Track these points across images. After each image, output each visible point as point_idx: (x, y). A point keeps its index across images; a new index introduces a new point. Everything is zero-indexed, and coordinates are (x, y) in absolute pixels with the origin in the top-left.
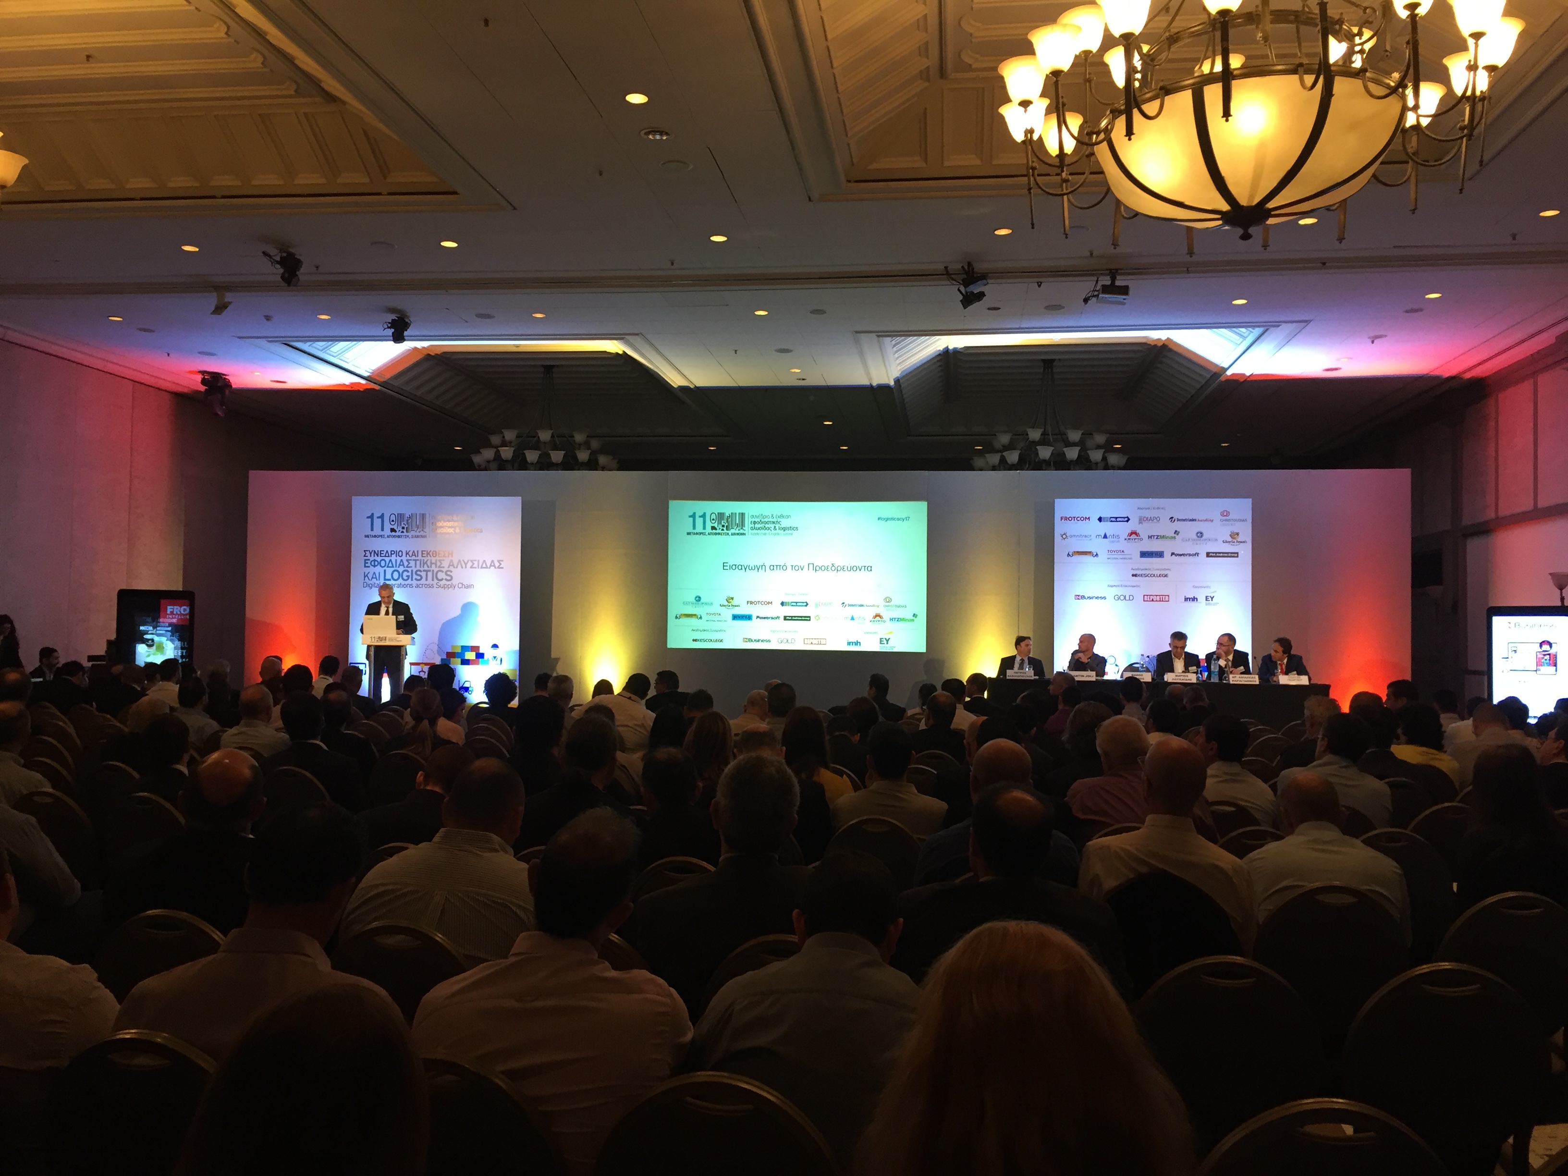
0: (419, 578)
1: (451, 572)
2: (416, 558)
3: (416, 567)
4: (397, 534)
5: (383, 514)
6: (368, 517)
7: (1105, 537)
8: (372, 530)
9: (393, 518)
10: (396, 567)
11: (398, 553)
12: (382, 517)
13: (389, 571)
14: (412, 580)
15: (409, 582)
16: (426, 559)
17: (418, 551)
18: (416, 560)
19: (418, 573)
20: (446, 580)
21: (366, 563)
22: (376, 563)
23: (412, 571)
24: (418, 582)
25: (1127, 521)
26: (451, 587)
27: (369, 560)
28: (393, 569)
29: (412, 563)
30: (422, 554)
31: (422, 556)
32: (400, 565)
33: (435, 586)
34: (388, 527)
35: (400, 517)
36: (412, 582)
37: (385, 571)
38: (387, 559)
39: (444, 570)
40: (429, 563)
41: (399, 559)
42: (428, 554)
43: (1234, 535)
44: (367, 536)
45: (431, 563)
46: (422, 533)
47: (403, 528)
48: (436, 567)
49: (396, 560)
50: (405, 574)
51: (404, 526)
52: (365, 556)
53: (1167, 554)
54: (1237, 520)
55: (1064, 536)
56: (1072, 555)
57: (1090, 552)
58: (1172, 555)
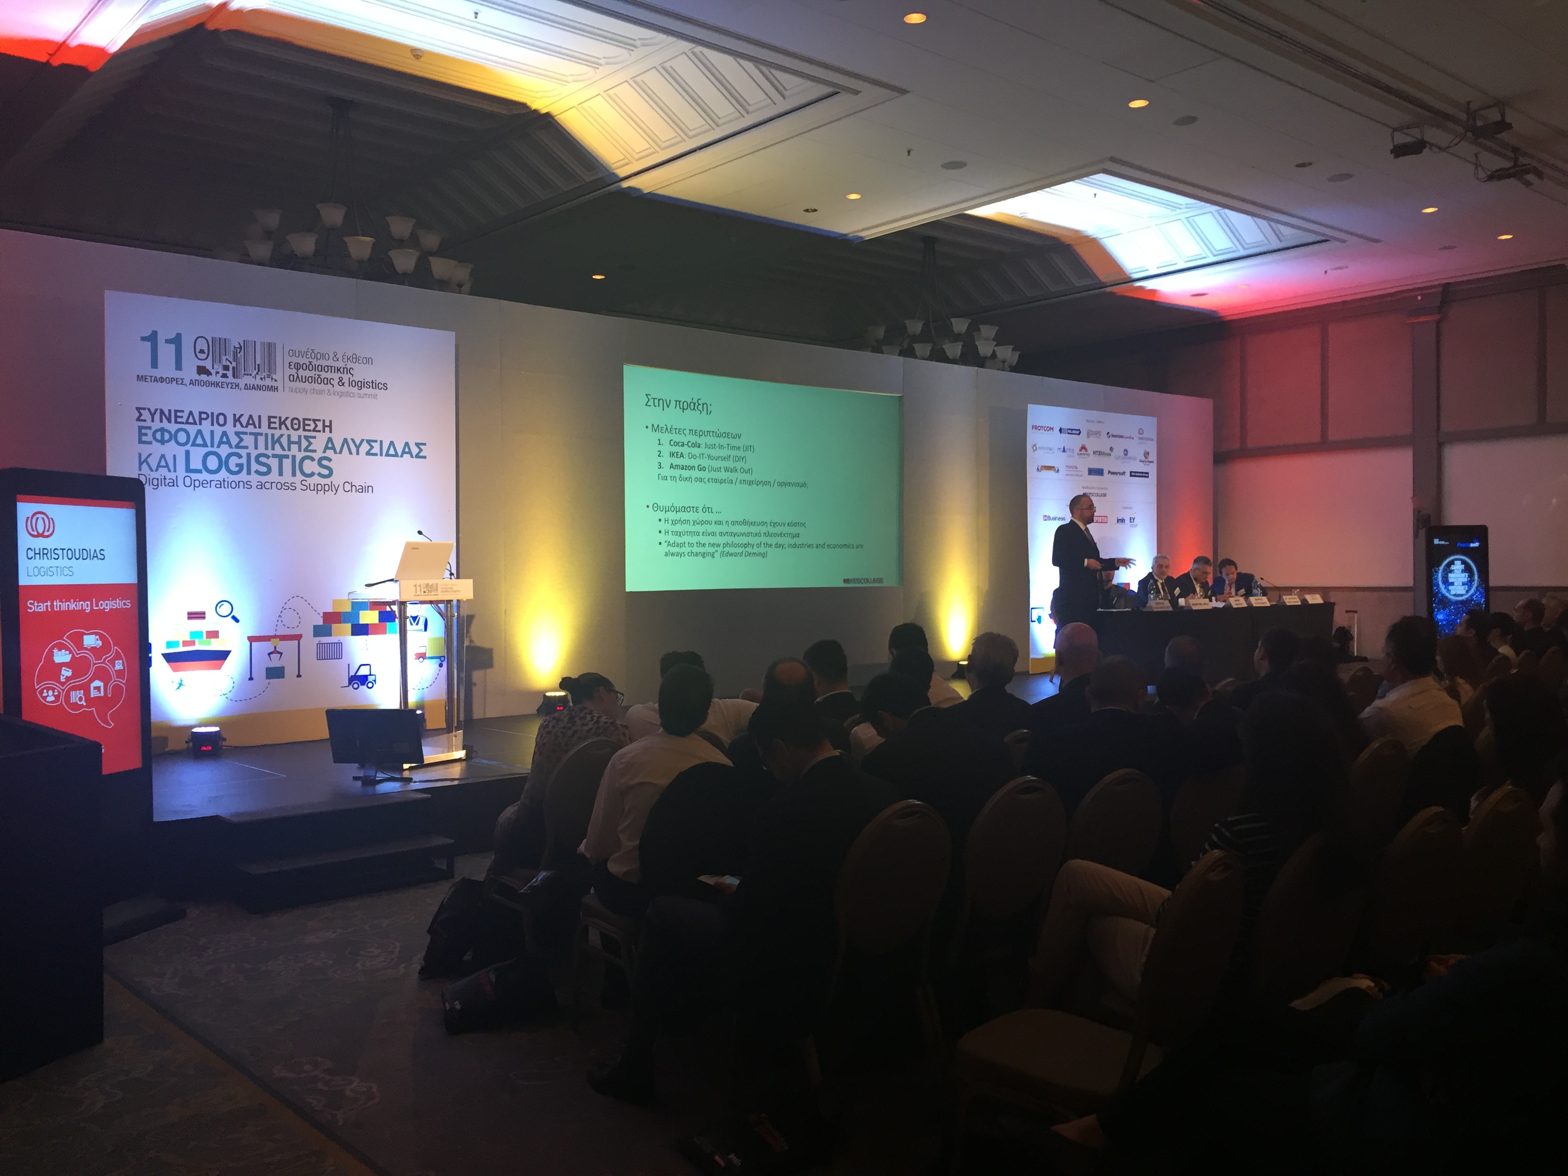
0: (264, 469)
1: (330, 460)
2: (257, 430)
3: (256, 448)
4: (212, 378)
5: (179, 336)
6: (143, 339)
7: (1064, 451)
8: (154, 364)
9: (202, 345)
10: (212, 446)
11: (217, 418)
12: (177, 341)
13: (196, 455)
14: (249, 473)
15: (243, 476)
16: (277, 433)
17: (260, 417)
18: (256, 435)
19: (262, 459)
20: (320, 475)
21: (141, 435)
22: (167, 436)
23: (249, 455)
24: (264, 479)
25: (1079, 434)
26: (331, 488)
27: (150, 428)
28: (205, 450)
29: (248, 440)
30: (270, 423)
31: (270, 427)
32: (221, 443)
33: (299, 486)
34: (190, 363)
35: (218, 346)
36: (249, 478)
37: (187, 453)
38: (192, 429)
39: (316, 456)
40: (284, 441)
41: (218, 431)
42: (282, 423)
43: (1146, 454)
44: (141, 378)
45: (290, 442)
46: (268, 382)
47: (226, 368)
48: (300, 450)
49: (212, 432)
50: (234, 461)
51: (228, 363)
52: (138, 419)
53: (1106, 472)
54: (1148, 439)
55: (1035, 448)
56: (1041, 469)
57: (1053, 467)
58: (1109, 473)
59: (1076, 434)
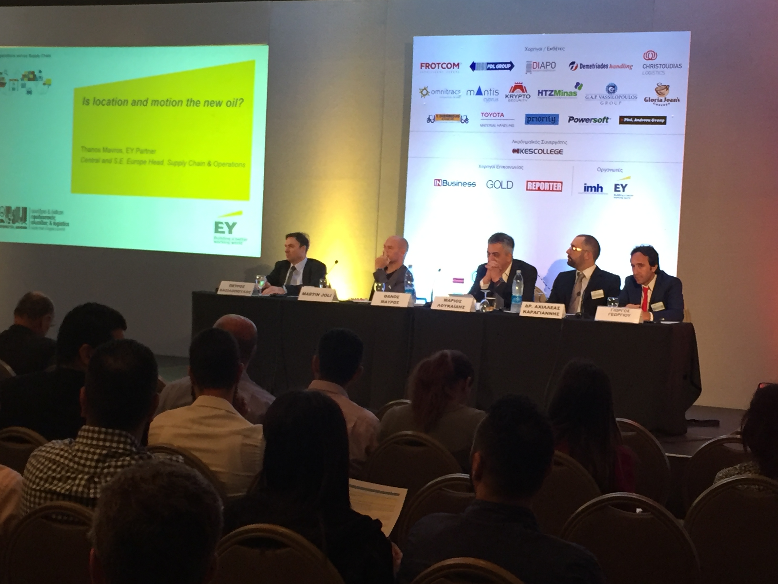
43: (663, 91)
55: (425, 92)
56: (434, 119)
57: (458, 116)
58: (570, 120)
59: (505, 69)
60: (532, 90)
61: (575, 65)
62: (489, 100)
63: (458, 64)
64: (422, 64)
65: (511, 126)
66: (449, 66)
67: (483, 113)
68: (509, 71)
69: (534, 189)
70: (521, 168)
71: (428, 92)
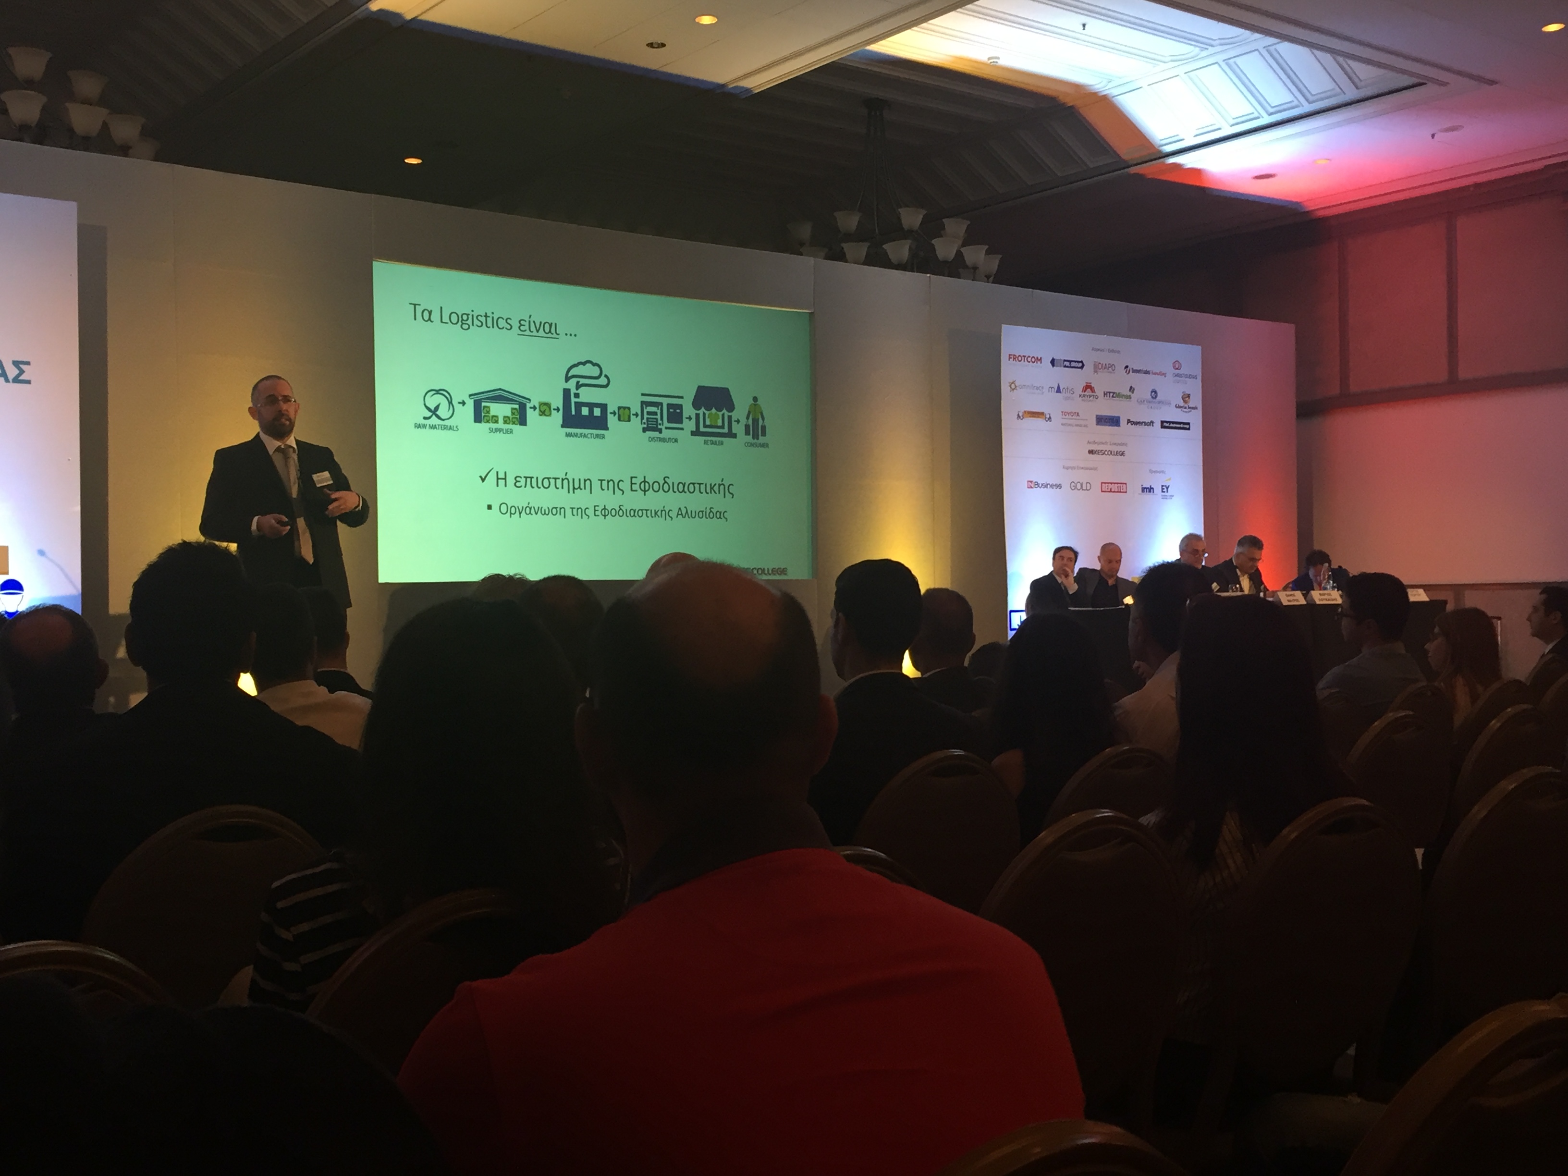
7: (1059, 390)
25: (1082, 367)
43: (1186, 397)
53: (1123, 422)
54: (1190, 376)
55: (1013, 386)
56: (1023, 416)
57: (1042, 414)
58: (1128, 423)
59: (1077, 368)
60: (1099, 392)
61: (1128, 369)
62: (1067, 399)
63: (1041, 358)
64: (1010, 355)
65: (1086, 426)
66: (1033, 360)
67: (1062, 412)
68: (1080, 370)
69: (1107, 490)
70: (1095, 469)
71: (1016, 387)
